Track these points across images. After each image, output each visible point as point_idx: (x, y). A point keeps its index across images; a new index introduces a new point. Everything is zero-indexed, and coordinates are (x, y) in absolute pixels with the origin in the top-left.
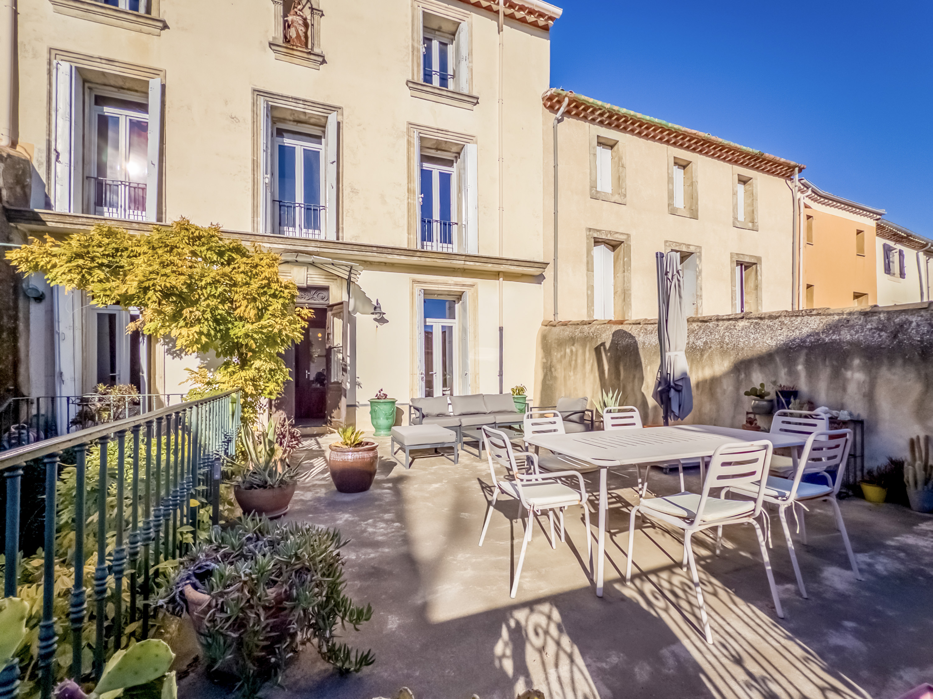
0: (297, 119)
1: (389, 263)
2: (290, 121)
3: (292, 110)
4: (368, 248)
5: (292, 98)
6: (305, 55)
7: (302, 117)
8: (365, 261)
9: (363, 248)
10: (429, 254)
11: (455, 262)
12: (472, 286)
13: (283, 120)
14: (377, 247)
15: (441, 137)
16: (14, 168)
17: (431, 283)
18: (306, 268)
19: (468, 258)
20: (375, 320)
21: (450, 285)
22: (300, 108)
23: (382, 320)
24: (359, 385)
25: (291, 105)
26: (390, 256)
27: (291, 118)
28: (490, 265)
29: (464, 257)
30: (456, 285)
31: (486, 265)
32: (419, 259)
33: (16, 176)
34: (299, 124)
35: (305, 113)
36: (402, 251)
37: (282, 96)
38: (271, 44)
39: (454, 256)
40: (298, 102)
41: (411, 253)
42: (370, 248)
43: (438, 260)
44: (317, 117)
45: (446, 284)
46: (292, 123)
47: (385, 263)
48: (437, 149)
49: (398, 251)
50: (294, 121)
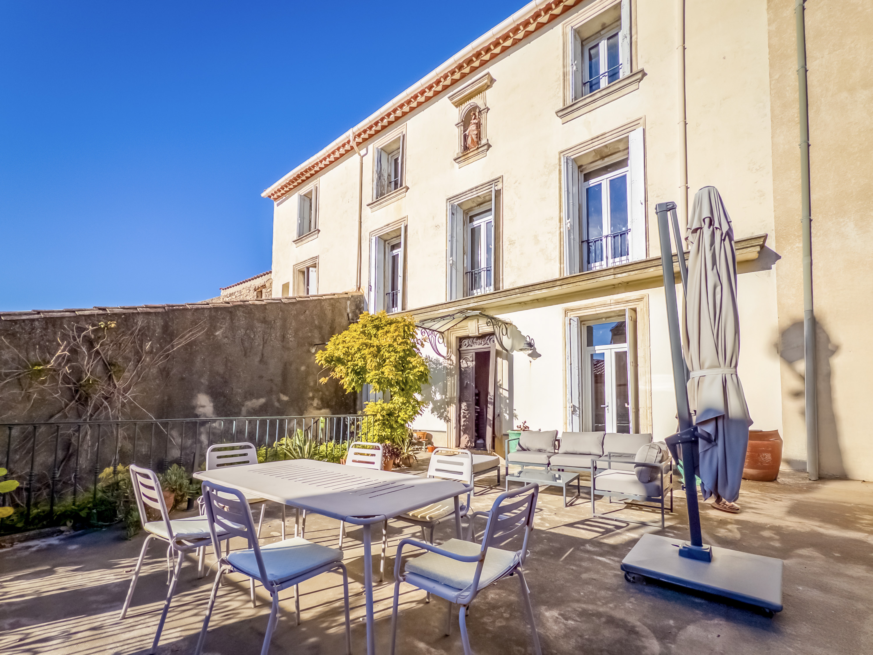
0: (478, 203)
1: (541, 299)
2: (475, 207)
3: (470, 199)
4: (511, 292)
5: (469, 191)
6: (476, 152)
7: (480, 200)
8: (520, 303)
9: (508, 292)
10: (569, 279)
11: (602, 279)
12: (640, 299)
13: (471, 209)
14: (518, 288)
15: (598, 145)
16: (354, 302)
17: (586, 308)
18: (476, 320)
19: (618, 270)
20: (529, 355)
21: (610, 305)
22: (474, 195)
23: (535, 355)
24: (516, 416)
25: (469, 196)
26: (532, 294)
27: (475, 205)
28: (652, 269)
29: (612, 271)
30: (618, 303)
31: (646, 270)
32: (560, 287)
33: (356, 305)
34: (481, 206)
35: (478, 196)
36: (542, 285)
37: (463, 193)
38: (455, 160)
39: (599, 274)
40: (472, 191)
41: (550, 284)
42: (514, 291)
43: (580, 283)
44: (488, 194)
45: (604, 305)
46: (476, 208)
47: (537, 300)
48: (603, 158)
49: (538, 286)
50: (478, 205)
